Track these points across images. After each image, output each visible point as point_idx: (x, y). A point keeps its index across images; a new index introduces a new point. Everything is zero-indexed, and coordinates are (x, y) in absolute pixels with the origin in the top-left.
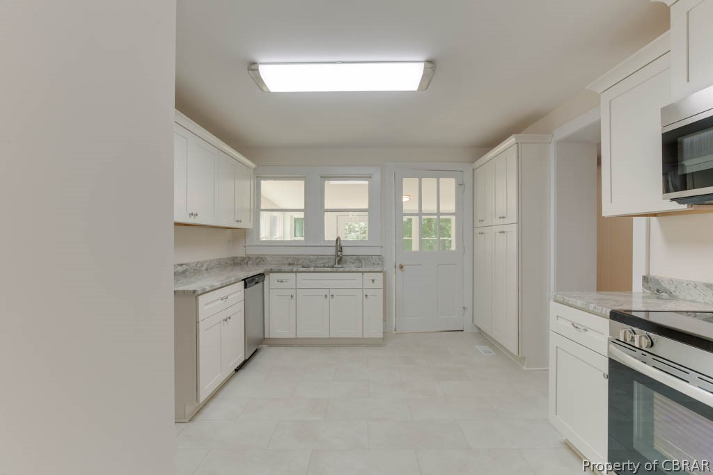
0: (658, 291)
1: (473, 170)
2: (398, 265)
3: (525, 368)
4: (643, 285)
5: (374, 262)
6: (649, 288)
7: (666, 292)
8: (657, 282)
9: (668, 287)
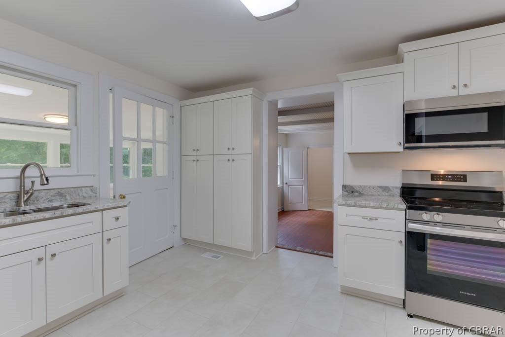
0: (352, 192)
1: (181, 107)
2: (117, 196)
3: (254, 258)
4: (343, 190)
5: (85, 195)
6: (347, 191)
7: (357, 192)
8: (352, 187)
9: (358, 189)
